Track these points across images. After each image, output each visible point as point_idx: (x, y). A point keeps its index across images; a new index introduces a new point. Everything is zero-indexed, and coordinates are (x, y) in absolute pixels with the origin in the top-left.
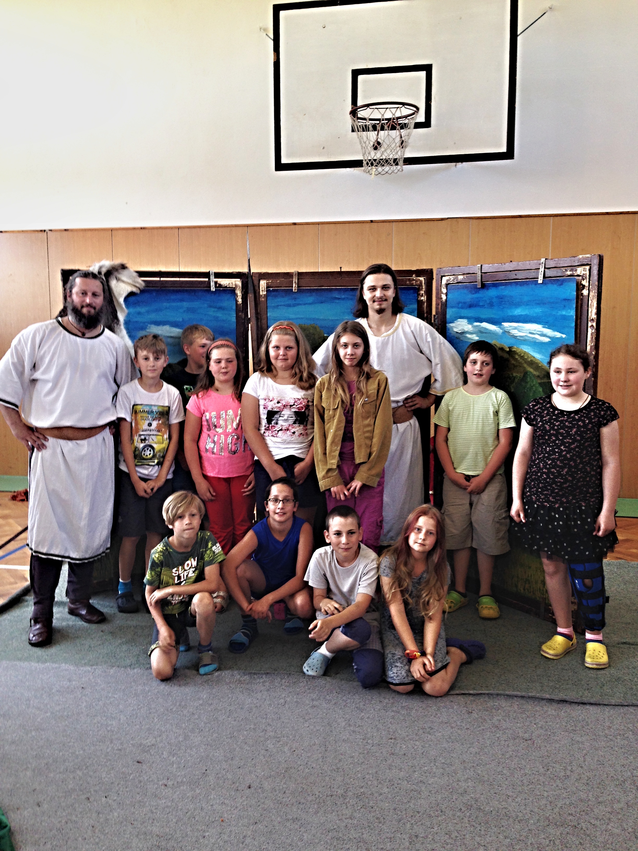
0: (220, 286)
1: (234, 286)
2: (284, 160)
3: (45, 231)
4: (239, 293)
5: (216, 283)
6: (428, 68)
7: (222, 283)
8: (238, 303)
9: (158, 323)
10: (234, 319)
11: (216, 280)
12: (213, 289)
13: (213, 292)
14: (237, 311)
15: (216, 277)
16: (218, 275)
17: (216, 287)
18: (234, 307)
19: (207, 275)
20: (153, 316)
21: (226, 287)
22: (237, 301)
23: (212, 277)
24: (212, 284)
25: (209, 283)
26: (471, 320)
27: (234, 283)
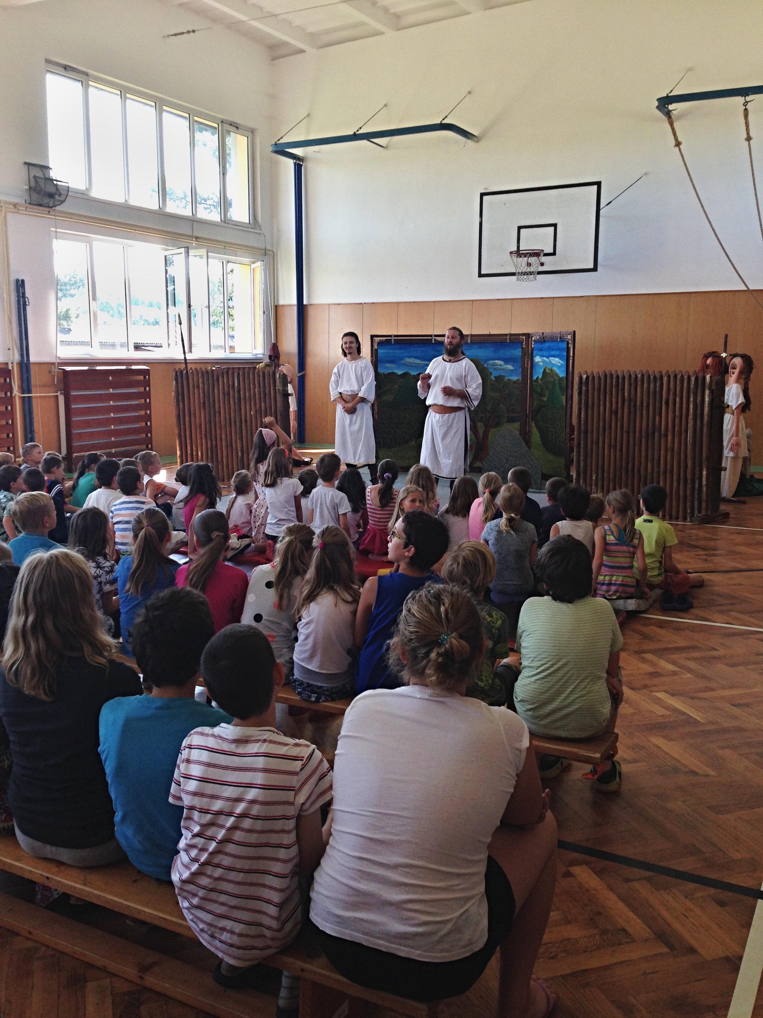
0: (437, 340)
2: (483, 272)
3: (361, 304)
5: (435, 339)
6: (555, 226)
9: (409, 357)
12: (433, 342)
16: (436, 336)
17: (435, 341)
19: (431, 336)
20: (407, 354)
23: (433, 337)
24: (433, 340)
25: (431, 339)
26: (542, 356)
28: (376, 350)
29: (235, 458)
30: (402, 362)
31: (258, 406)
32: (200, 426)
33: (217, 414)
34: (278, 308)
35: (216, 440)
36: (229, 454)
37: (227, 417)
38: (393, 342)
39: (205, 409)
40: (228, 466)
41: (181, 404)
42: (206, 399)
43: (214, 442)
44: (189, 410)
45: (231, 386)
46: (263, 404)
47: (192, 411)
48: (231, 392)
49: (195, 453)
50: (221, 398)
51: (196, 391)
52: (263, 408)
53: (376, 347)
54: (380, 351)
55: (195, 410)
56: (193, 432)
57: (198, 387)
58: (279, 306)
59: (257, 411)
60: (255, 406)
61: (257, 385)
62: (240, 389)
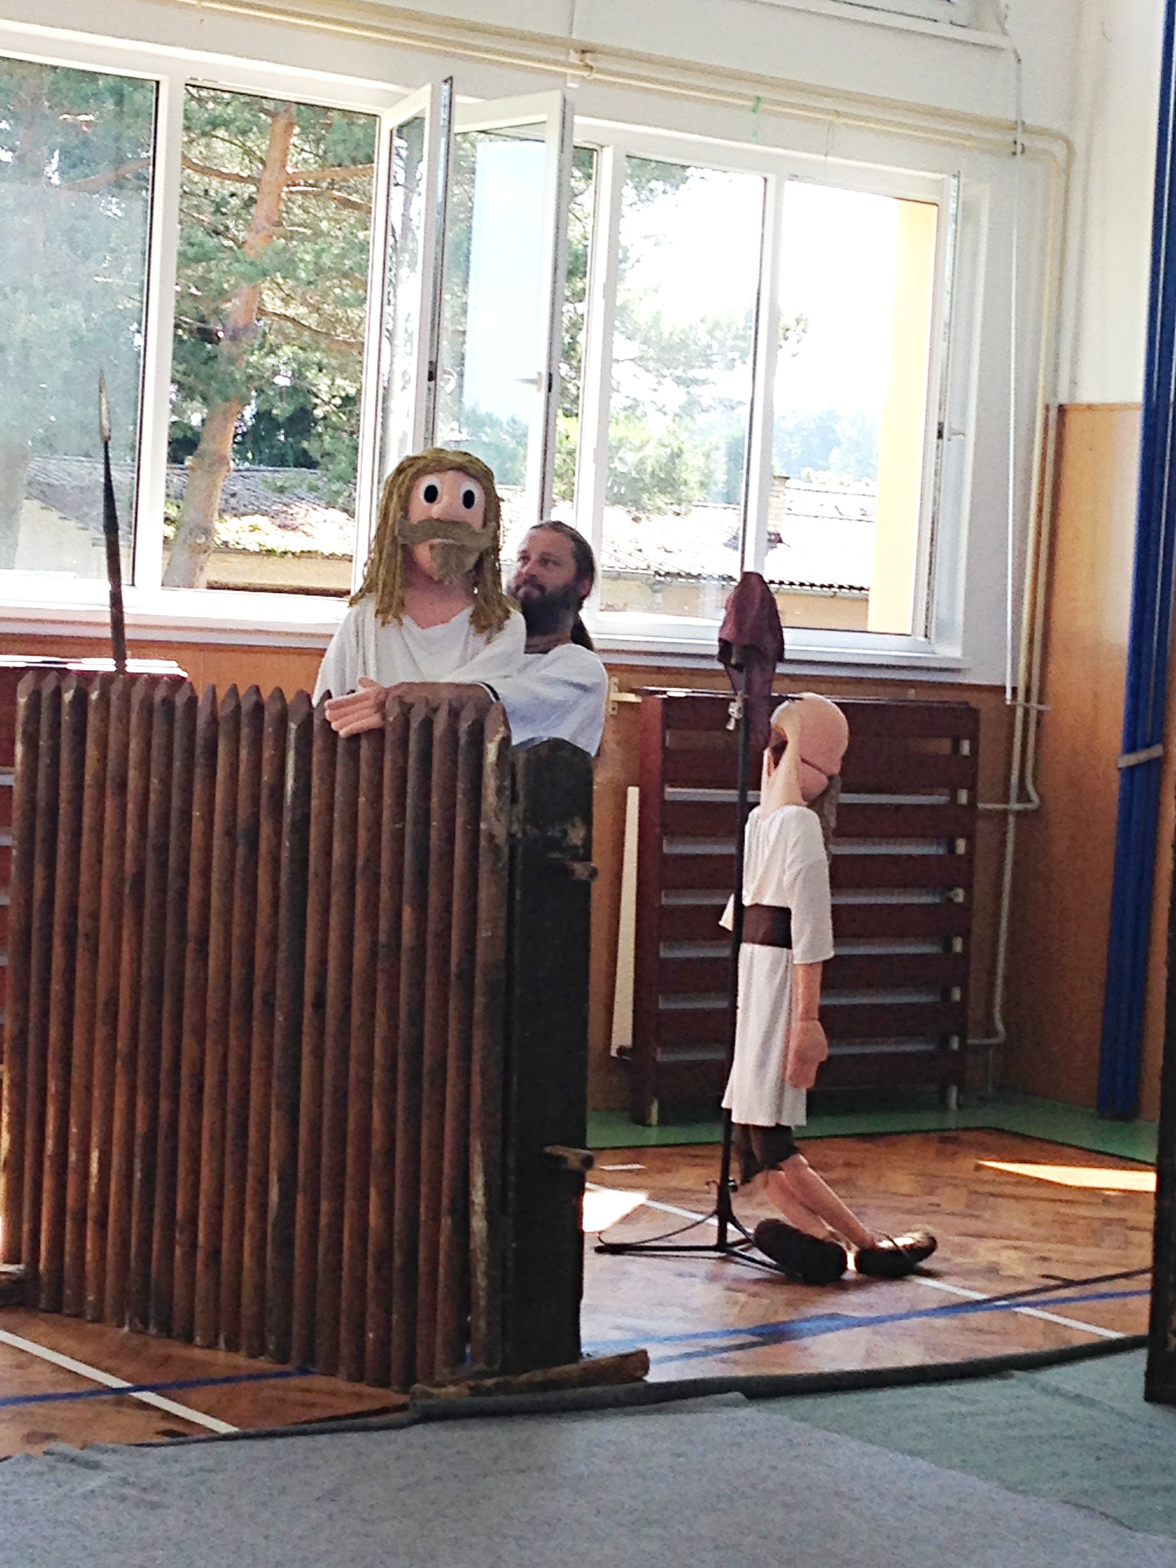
29: (250, 1216)
31: (384, 924)
32: (113, 1003)
33: (191, 946)
35: (175, 1099)
36: (229, 1188)
37: (236, 970)
39: (139, 906)
40: (215, 1254)
41: (39, 871)
42: (150, 854)
43: (164, 1106)
44: (73, 910)
45: (265, 793)
46: (407, 913)
47: (83, 923)
48: (266, 829)
49: (73, 1157)
50: (216, 852)
51: (110, 804)
52: (407, 939)
55: (95, 916)
56: (78, 1038)
57: (122, 785)
58: (1076, 408)
59: (382, 952)
60: (373, 917)
61: (387, 801)
62: (306, 819)
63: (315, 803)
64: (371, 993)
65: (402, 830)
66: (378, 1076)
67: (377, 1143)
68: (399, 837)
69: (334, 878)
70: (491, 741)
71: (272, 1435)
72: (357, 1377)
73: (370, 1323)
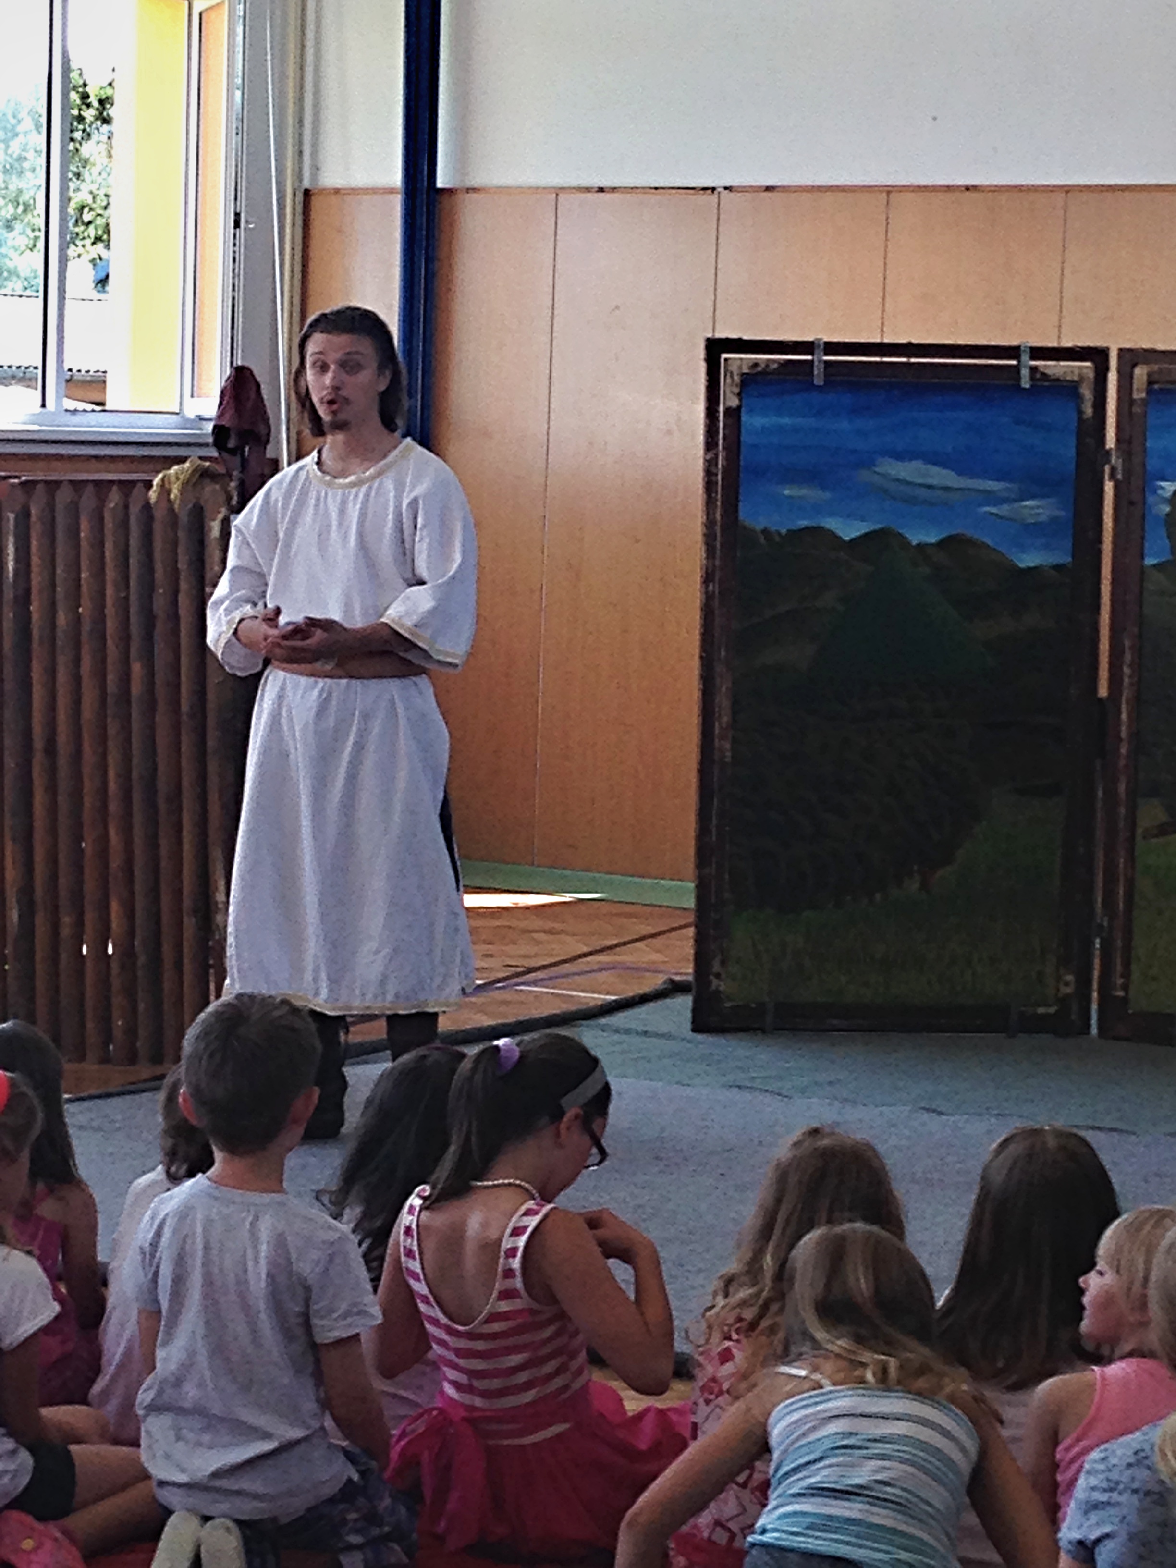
0: (1043, 374)
1: (1076, 378)
3: (713, 189)
4: (1087, 393)
5: (1034, 369)
7: (1048, 371)
8: (1085, 417)
9: (899, 456)
10: (1072, 452)
11: (1033, 363)
12: (1026, 383)
13: (1025, 389)
14: (1080, 435)
15: (1033, 358)
16: (1038, 353)
17: (1032, 378)
18: (1074, 425)
19: (1013, 352)
20: (889, 439)
21: (1058, 380)
22: (1080, 412)
23: (1025, 357)
24: (1025, 372)
25: (1017, 369)
27: (1076, 372)
28: (733, 414)
30: (864, 476)
34: (316, 203)
38: (818, 381)
46: (137, 668)
53: (734, 402)
54: (751, 421)
58: (323, 191)
59: (110, 700)
60: (101, 674)
61: (110, 574)
62: (28, 591)
63: (36, 580)
64: (102, 739)
65: (127, 598)
66: (113, 807)
67: (116, 862)
68: (124, 604)
69: (59, 643)
70: (214, 520)
71: (109, 1095)
72: (105, 1060)
73: (116, 1013)
